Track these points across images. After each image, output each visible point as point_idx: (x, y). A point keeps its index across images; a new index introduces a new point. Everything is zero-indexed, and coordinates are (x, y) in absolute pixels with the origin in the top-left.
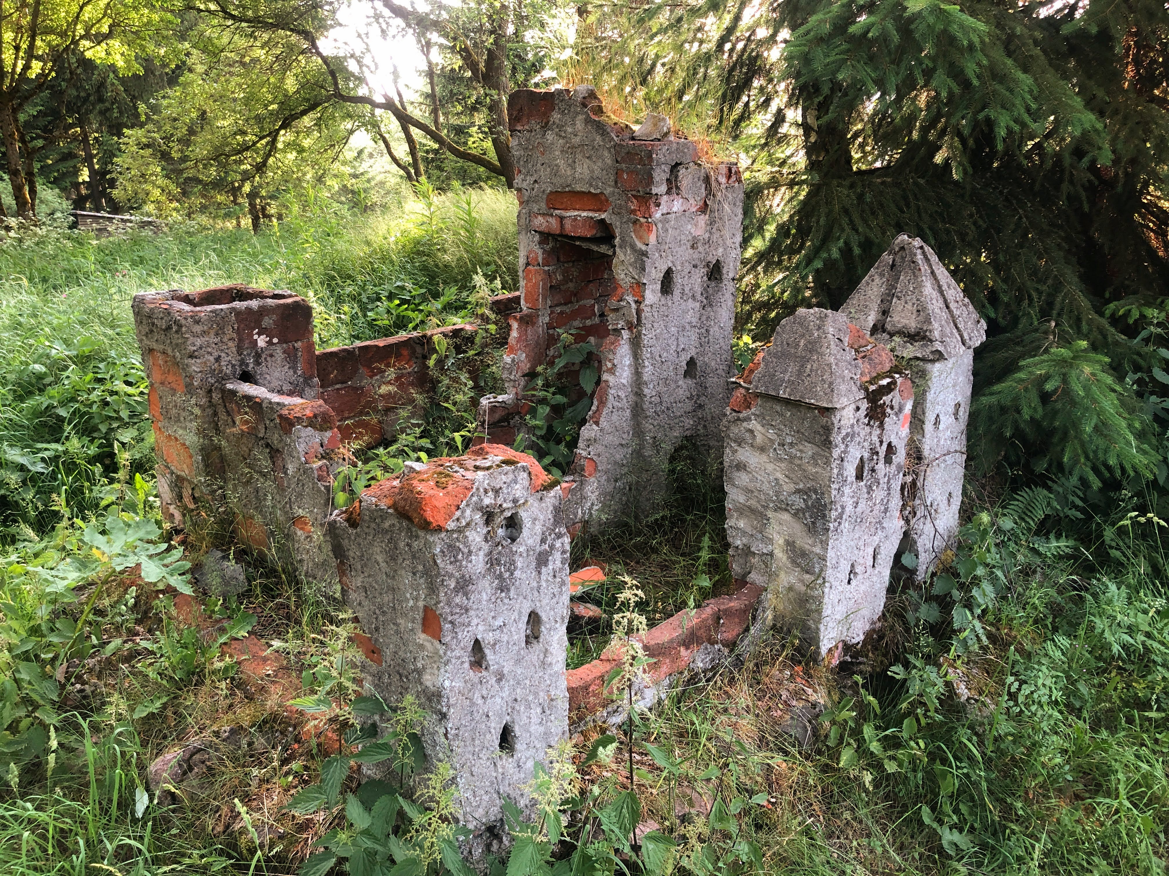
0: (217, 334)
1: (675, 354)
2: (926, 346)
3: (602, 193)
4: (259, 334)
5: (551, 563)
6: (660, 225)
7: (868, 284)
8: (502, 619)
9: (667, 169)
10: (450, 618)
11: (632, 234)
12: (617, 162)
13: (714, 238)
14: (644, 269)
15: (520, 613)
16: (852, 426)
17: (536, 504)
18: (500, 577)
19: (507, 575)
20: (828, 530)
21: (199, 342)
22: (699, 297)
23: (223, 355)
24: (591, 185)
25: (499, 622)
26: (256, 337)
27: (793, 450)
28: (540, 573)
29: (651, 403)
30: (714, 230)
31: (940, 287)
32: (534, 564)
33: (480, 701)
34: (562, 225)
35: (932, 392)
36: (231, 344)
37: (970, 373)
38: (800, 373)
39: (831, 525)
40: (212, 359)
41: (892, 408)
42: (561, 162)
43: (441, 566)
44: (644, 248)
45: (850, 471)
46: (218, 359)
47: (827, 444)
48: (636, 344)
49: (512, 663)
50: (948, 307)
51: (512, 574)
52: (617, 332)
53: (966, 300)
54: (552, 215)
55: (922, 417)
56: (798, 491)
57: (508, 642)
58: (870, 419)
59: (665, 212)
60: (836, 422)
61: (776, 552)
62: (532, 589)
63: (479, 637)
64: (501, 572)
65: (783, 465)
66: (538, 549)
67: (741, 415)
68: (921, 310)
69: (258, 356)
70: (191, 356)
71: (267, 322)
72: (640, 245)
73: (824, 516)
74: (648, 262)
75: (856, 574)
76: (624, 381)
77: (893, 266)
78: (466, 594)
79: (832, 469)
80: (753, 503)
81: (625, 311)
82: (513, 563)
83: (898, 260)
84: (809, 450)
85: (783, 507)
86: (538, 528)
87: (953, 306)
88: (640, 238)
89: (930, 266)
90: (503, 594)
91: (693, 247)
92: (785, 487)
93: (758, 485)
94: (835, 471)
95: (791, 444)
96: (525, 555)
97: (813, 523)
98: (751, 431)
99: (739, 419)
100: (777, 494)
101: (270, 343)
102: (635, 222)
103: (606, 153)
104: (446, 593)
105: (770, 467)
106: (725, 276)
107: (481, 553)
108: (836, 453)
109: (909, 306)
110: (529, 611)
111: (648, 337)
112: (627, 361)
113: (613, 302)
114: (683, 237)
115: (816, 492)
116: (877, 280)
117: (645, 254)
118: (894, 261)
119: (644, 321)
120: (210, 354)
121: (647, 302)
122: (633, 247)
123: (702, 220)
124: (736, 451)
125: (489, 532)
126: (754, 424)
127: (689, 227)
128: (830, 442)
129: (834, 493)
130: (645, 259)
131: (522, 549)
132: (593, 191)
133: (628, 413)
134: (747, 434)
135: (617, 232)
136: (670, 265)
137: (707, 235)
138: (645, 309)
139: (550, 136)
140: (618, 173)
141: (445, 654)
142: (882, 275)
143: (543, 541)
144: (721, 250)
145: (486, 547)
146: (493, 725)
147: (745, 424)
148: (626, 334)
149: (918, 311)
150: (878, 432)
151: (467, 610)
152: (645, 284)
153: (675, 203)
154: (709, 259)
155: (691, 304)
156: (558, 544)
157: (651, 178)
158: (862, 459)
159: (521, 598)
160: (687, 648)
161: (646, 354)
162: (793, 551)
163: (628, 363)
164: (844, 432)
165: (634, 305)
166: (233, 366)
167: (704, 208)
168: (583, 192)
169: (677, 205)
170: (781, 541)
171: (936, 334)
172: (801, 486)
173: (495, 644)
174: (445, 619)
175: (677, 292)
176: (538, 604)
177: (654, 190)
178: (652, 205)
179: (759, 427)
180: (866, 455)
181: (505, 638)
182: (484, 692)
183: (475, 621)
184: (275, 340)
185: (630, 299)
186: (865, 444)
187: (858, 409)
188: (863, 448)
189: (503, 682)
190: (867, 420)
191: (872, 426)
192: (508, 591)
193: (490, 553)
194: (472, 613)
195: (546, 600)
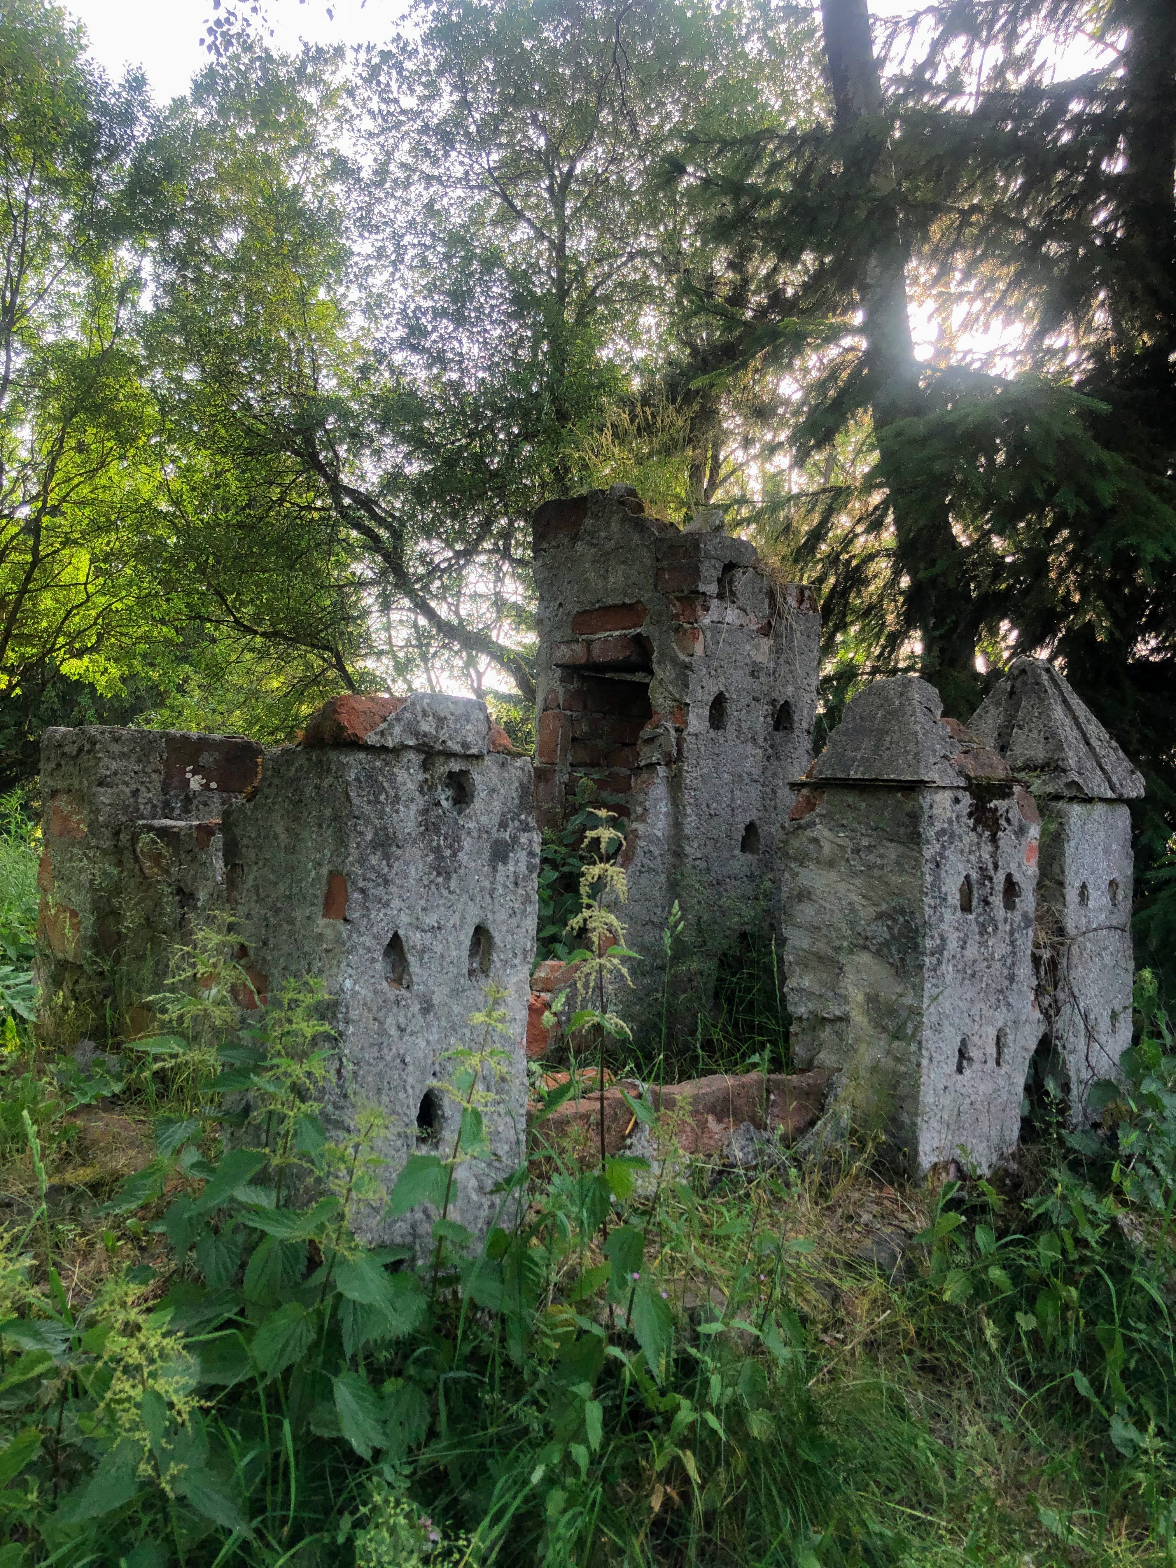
0: (139, 761)
1: (728, 810)
2: (1058, 777)
3: (639, 602)
4: (194, 773)
5: (511, 863)
6: (708, 634)
7: (980, 716)
8: (435, 917)
9: (719, 566)
10: (361, 884)
11: (674, 645)
12: (658, 560)
13: (783, 670)
14: (686, 686)
15: (463, 918)
16: (950, 821)
17: (495, 769)
18: (437, 850)
19: (448, 853)
20: (921, 967)
21: (114, 765)
22: (760, 741)
23: (143, 789)
24: (625, 594)
25: (431, 920)
26: (189, 775)
27: (871, 857)
28: (495, 869)
29: (694, 867)
30: (781, 661)
31: (1075, 719)
32: (487, 855)
33: (393, 1031)
34: (589, 651)
35: (1072, 843)
36: (154, 776)
37: (1129, 844)
38: (877, 748)
39: (927, 960)
40: (127, 790)
41: (1008, 820)
42: (591, 575)
43: (356, 801)
44: (687, 659)
45: (952, 887)
46: (135, 793)
47: (915, 839)
48: (675, 784)
49: (446, 991)
50: (1088, 743)
51: (455, 855)
52: (651, 766)
53: (1114, 744)
54: (577, 641)
55: (1061, 878)
56: (880, 916)
57: (442, 956)
58: (977, 822)
59: (715, 619)
60: (926, 806)
61: (853, 1014)
62: (482, 889)
63: (401, 932)
64: (439, 845)
65: (858, 882)
66: (495, 834)
67: (802, 822)
68: (1050, 736)
69: (188, 800)
70: (101, 784)
71: (206, 759)
72: (683, 657)
73: (917, 946)
74: (692, 678)
75: (970, 1059)
76: (659, 834)
77: (1012, 693)
78: (387, 857)
79: (923, 874)
80: (821, 947)
81: (661, 740)
82: (457, 839)
83: (1018, 684)
84: (892, 851)
85: (862, 944)
86: (497, 805)
87: (1094, 742)
88: (683, 649)
89: (1061, 693)
90: (440, 880)
91: (752, 674)
92: (862, 914)
93: (826, 918)
94: (929, 878)
95: (870, 848)
96: (475, 834)
97: (902, 960)
98: (815, 841)
99: (800, 827)
100: (852, 924)
101: (206, 787)
102: (678, 629)
103: (645, 552)
104: (358, 844)
105: (842, 887)
106: (796, 725)
107: (414, 808)
108: (929, 852)
109: (1034, 735)
110: (477, 921)
111: (691, 775)
112: (664, 807)
113: (647, 731)
114: (739, 657)
115: (903, 912)
116: (992, 711)
117: (688, 667)
118: (1013, 687)
119: (686, 754)
120: (127, 784)
121: (690, 729)
122: (674, 661)
123: (766, 644)
124: (797, 874)
125: (426, 780)
126: (821, 831)
127: (748, 648)
128: (919, 835)
129: (928, 911)
130: (690, 673)
131: (471, 825)
132: (628, 601)
133: (663, 878)
134: (811, 847)
135: (655, 644)
136: (723, 689)
137: (772, 665)
138: (688, 738)
139: (580, 547)
140: (658, 573)
141: (350, 937)
142: (998, 704)
143: (503, 825)
144: (790, 688)
145: (421, 802)
146: (410, 1080)
147: (808, 833)
148: (661, 771)
149: (1046, 738)
150: (990, 848)
151: (386, 882)
152: (688, 705)
153: (729, 611)
154: (775, 695)
155: (750, 748)
156: (524, 838)
157: (697, 570)
158: (967, 877)
159: (465, 898)
160: (719, 1120)
161: (688, 797)
162: (877, 1009)
163: (664, 810)
164: (938, 826)
165: (673, 732)
166: (154, 806)
167: (766, 630)
168: (615, 607)
169: (732, 616)
170: (860, 998)
171: (1072, 762)
172: (884, 907)
173: (423, 952)
174: (354, 883)
175: (731, 727)
176: (490, 915)
177: (702, 588)
178: (699, 608)
179: (827, 833)
180: (975, 876)
181: (438, 948)
182: (402, 1021)
183: (396, 903)
184: (213, 785)
185: (669, 725)
186: (972, 857)
187: (957, 801)
188: (968, 861)
189: (430, 1017)
190: (971, 822)
191: (980, 836)
192: (448, 878)
193: (425, 812)
194: (393, 889)
195: (502, 915)
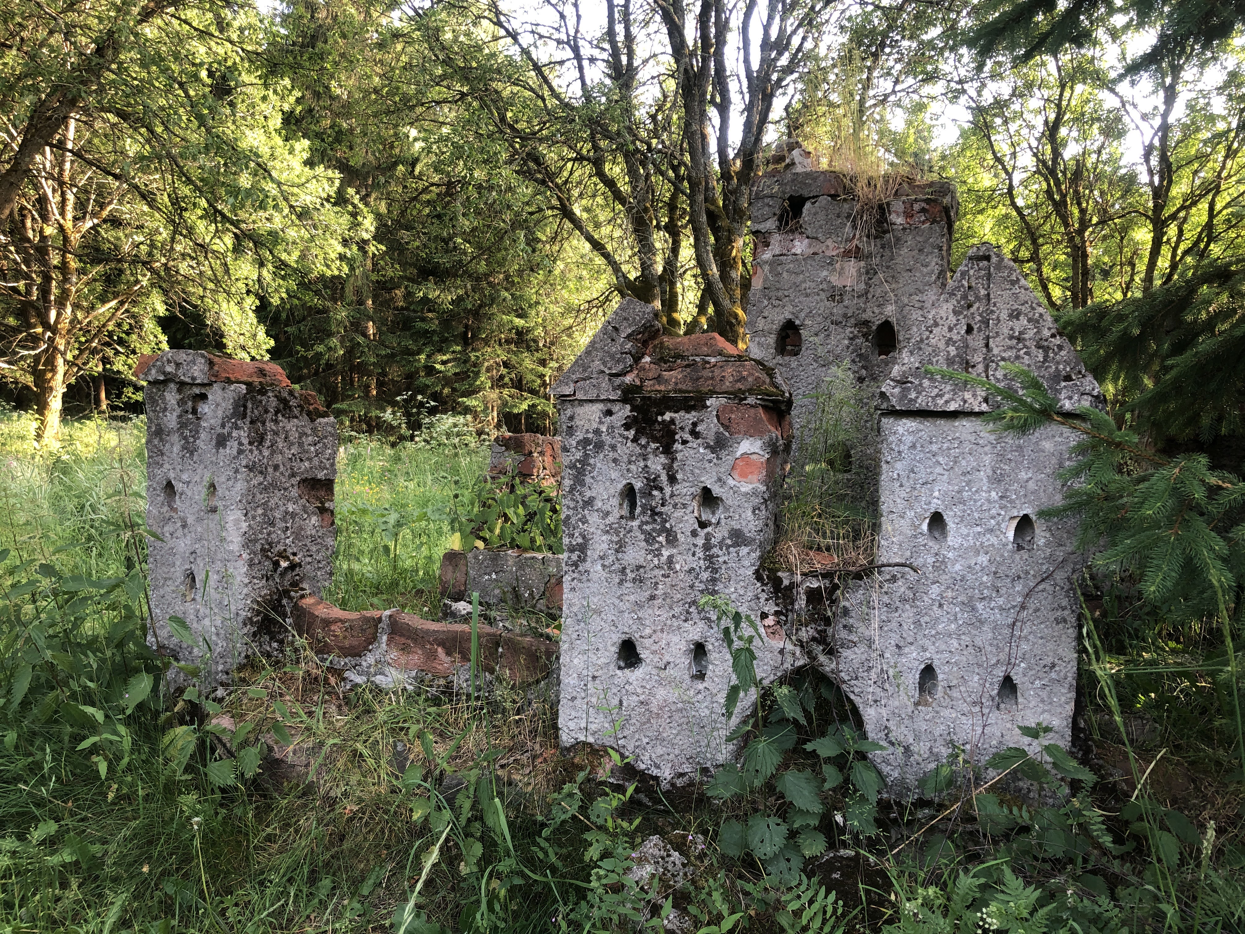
5: (228, 448)
6: (767, 268)
8: (187, 476)
13: (877, 291)
15: (202, 478)
16: (597, 432)
17: (220, 392)
18: (185, 438)
19: (191, 440)
22: (848, 363)
25: (185, 477)
28: (218, 451)
30: (875, 281)
32: (214, 442)
41: (694, 433)
49: (194, 518)
50: (985, 344)
51: (195, 441)
57: (191, 498)
59: (778, 252)
62: (212, 462)
63: (172, 482)
64: (186, 435)
66: (219, 430)
74: (751, 310)
78: (161, 440)
82: (197, 432)
86: (220, 413)
90: (188, 455)
91: (832, 298)
96: (208, 430)
107: (175, 414)
110: (208, 480)
114: (811, 284)
123: (852, 266)
125: (181, 399)
131: (204, 424)
136: (791, 317)
137: (861, 287)
143: (223, 426)
145: (178, 411)
150: (663, 459)
151: (162, 454)
153: (797, 243)
156: (235, 434)
158: (628, 486)
160: (448, 654)
169: (800, 246)
173: (182, 494)
175: (806, 352)
176: (216, 478)
177: (754, 227)
180: (638, 484)
181: (189, 493)
182: (172, 530)
183: (167, 466)
186: (633, 467)
187: (609, 413)
188: (628, 470)
189: (186, 531)
190: (631, 433)
191: (644, 447)
192: (192, 454)
193: (180, 417)
194: (165, 458)
195: (223, 479)
